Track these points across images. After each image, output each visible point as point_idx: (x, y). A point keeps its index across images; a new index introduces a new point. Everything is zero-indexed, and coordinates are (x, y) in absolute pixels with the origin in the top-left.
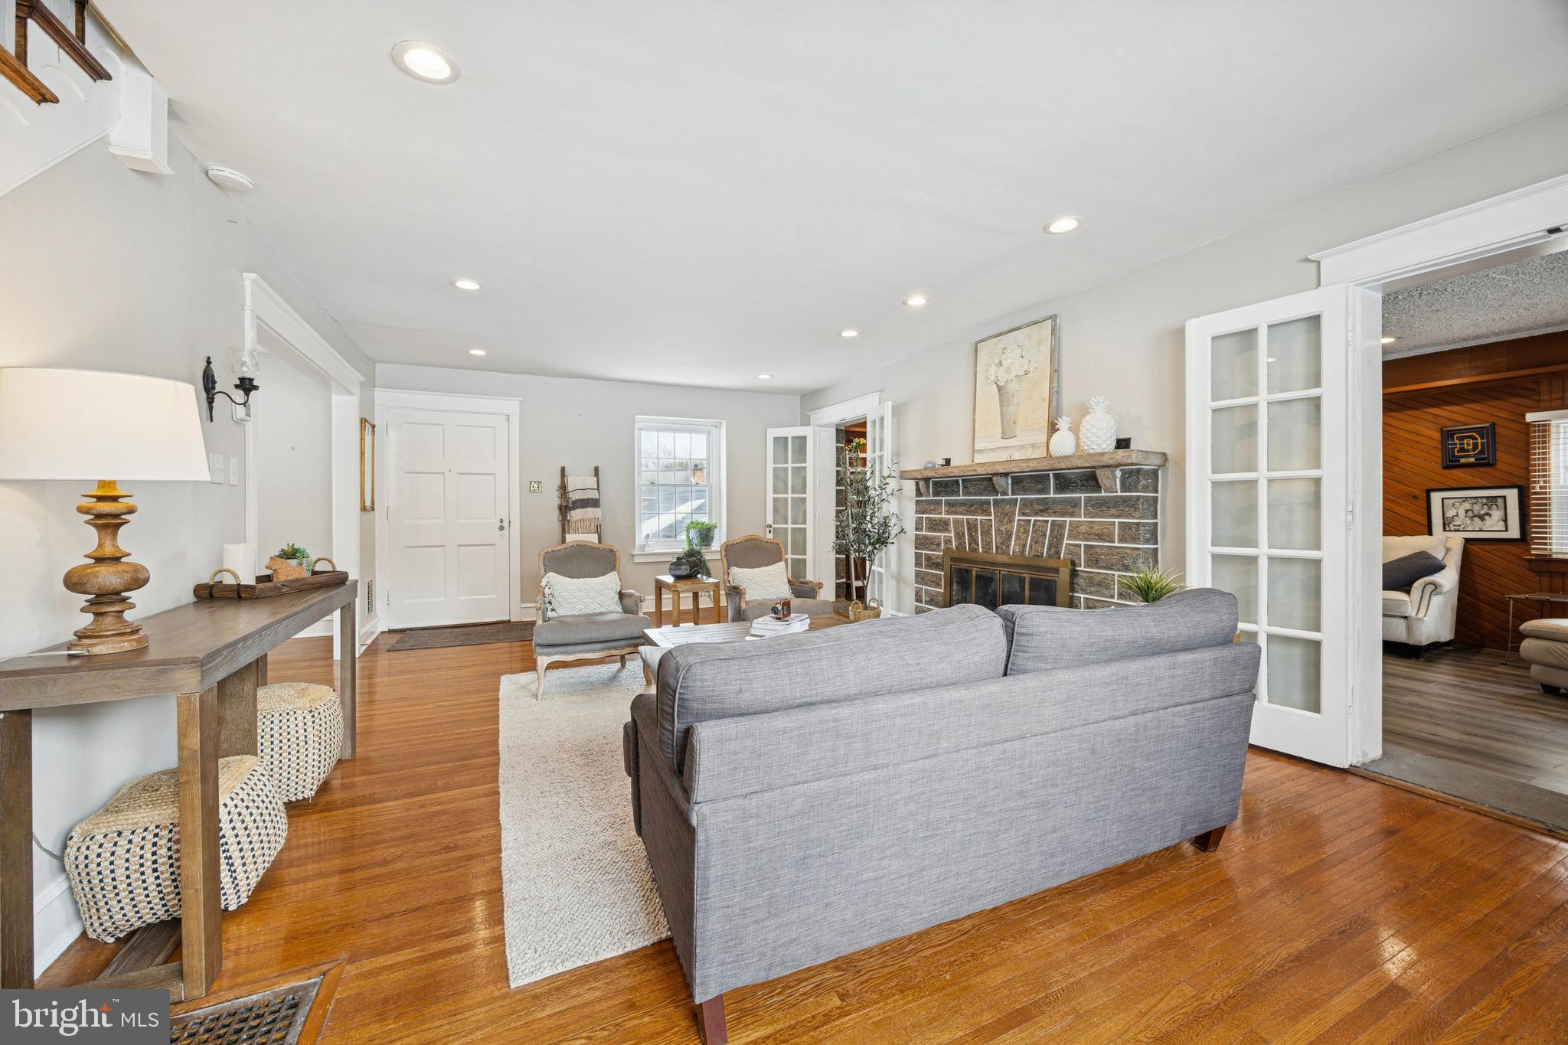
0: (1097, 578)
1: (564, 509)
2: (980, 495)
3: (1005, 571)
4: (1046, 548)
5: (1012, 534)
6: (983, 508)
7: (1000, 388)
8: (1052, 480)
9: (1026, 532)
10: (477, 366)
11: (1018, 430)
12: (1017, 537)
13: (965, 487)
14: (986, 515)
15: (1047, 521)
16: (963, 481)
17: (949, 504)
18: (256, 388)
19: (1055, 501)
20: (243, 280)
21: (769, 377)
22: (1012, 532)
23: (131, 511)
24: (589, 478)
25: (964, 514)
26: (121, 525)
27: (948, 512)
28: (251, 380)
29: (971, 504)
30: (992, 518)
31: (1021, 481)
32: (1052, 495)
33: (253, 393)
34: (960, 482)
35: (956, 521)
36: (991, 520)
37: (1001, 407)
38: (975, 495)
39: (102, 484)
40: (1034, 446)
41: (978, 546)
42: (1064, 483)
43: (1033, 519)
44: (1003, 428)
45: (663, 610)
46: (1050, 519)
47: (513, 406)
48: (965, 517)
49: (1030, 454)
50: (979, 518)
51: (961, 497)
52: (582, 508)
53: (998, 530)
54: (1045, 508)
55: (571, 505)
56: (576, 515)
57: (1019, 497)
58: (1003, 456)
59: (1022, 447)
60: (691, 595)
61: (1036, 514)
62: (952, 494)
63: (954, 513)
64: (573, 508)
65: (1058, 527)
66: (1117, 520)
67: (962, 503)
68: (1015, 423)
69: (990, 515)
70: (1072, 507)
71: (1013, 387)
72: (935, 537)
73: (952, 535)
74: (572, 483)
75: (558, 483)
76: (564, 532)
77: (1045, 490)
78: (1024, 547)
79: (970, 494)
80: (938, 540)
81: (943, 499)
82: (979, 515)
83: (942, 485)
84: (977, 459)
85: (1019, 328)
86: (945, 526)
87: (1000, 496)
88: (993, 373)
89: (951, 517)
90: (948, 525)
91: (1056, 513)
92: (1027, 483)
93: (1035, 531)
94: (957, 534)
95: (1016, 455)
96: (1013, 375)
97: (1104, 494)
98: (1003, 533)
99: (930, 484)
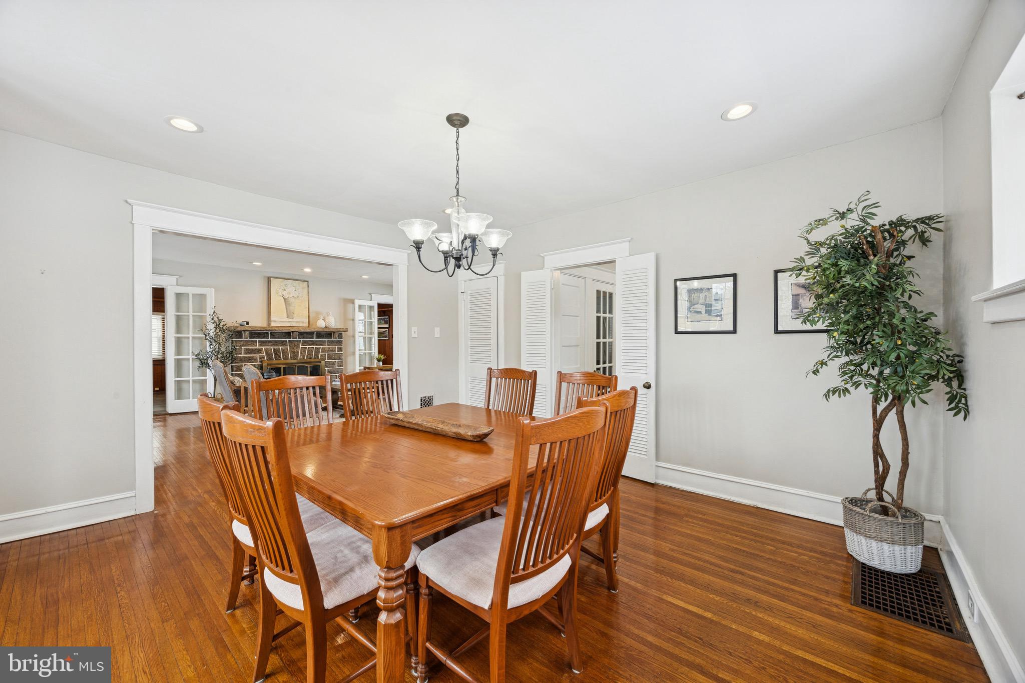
0: (331, 363)
2: (281, 338)
3: (297, 365)
4: (313, 356)
6: (283, 343)
7: (285, 299)
8: (314, 334)
9: (305, 351)
11: (295, 316)
12: (301, 353)
13: (271, 335)
16: (271, 333)
17: (259, 341)
19: (316, 341)
22: (298, 351)
27: (260, 345)
29: (276, 342)
31: (302, 334)
32: (315, 339)
34: (269, 333)
35: (267, 349)
36: (287, 348)
37: (286, 306)
38: (279, 338)
40: (303, 322)
41: (280, 358)
42: (319, 335)
43: (307, 347)
44: (287, 314)
46: (314, 347)
48: (272, 347)
49: (301, 325)
50: (280, 347)
51: (269, 339)
53: (291, 352)
54: (313, 343)
57: (301, 340)
58: (288, 324)
59: (297, 322)
61: (309, 345)
65: (317, 350)
66: (337, 346)
67: (269, 342)
68: (293, 313)
69: (287, 346)
70: (323, 343)
71: (292, 300)
72: (253, 357)
73: (265, 354)
77: (313, 337)
78: (304, 356)
79: (276, 338)
80: (255, 358)
81: (257, 340)
82: (280, 346)
83: (257, 334)
84: (273, 324)
85: (293, 280)
86: (259, 351)
87: (292, 339)
88: (281, 292)
89: (263, 347)
90: (261, 351)
91: (317, 345)
92: (305, 335)
93: (308, 351)
94: (268, 354)
95: (295, 325)
96: (291, 296)
97: (333, 339)
98: (294, 352)
99: (247, 333)
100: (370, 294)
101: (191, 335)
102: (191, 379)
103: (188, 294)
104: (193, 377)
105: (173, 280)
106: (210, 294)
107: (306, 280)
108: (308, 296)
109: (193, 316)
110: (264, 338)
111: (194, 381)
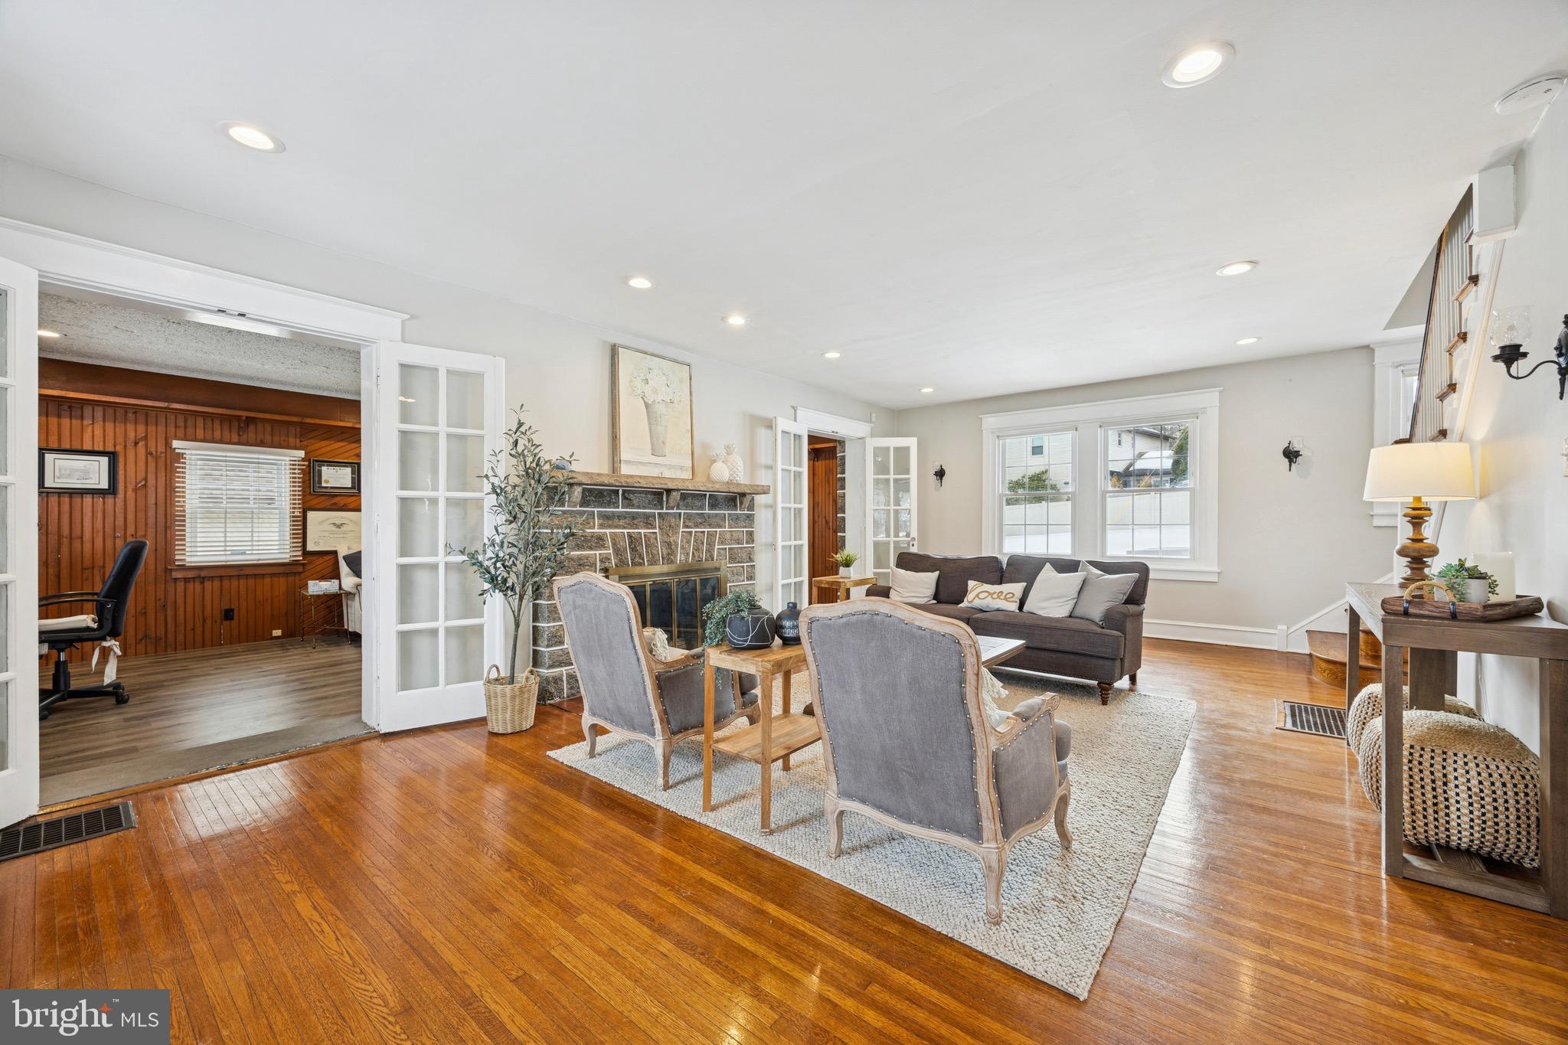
2: (644, 508)
4: (703, 554)
5: (677, 545)
6: (648, 521)
7: (647, 406)
8: (706, 499)
9: (689, 542)
11: (666, 450)
12: (683, 548)
13: (624, 498)
14: (649, 528)
15: (704, 532)
16: (624, 492)
17: (602, 516)
22: (678, 543)
25: (625, 528)
27: (601, 526)
29: (634, 517)
30: (657, 531)
31: (682, 498)
32: (707, 511)
34: (620, 493)
35: (614, 536)
36: (655, 533)
37: (650, 424)
38: (639, 507)
40: (682, 468)
41: (643, 559)
42: (715, 502)
43: (694, 530)
44: (652, 445)
46: (706, 530)
48: (626, 531)
49: (680, 475)
50: (642, 531)
51: (620, 509)
54: (705, 520)
58: (654, 472)
59: (671, 467)
61: (696, 526)
62: (609, 504)
63: (609, 527)
65: (711, 540)
66: (745, 530)
67: (620, 516)
68: (664, 443)
69: (655, 528)
72: (587, 557)
73: (611, 551)
77: (703, 507)
78: (688, 554)
79: (633, 506)
80: (591, 560)
81: (596, 510)
82: (642, 528)
83: (598, 494)
84: (625, 470)
85: (663, 358)
86: (600, 541)
87: (664, 511)
88: (638, 383)
89: (608, 531)
90: (603, 540)
91: (710, 525)
92: (689, 500)
93: (696, 541)
94: (618, 551)
95: (667, 474)
96: (659, 398)
97: (739, 512)
98: (669, 544)
99: (578, 490)
100: (793, 407)
101: (442, 494)
102: (441, 624)
103: (436, 370)
104: (447, 618)
105: (392, 323)
106: (495, 373)
107: (688, 361)
108: (691, 401)
109: (449, 435)
110: (609, 507)
111: (448, 630)
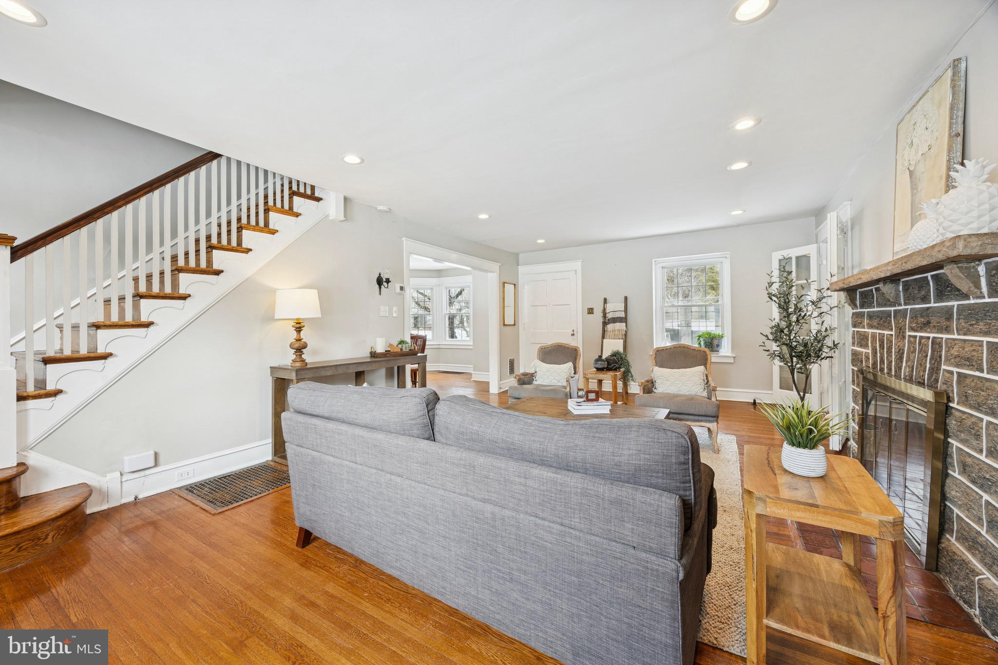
1: (605, 324)
4: (927, 372)
5: (903, 353)
6: (888, 320)
7: (911, 173)
8: (931, 283)
10: (543, 248)
13: (878, 297)
14: (889, 330)
15: (928, 338)
16: (876, 290)
17: (869, 316)
18: (390, 282)
19: (934, 312)
20: (403, 241)
21: (742, 212)
22: (903, 350)
23: (304, 327)
24: (620, 304)
25: (877, 328)
26: (301, 330)
27: (868, 326)
28: (389, 279)
29: (881, 316)
30: (893, 333)
31: (908, 288)
32: (932, 305)
33: (389, 284)
34: (874, 291)
35: (874, 336)
36: (892, 336)
37: (912, 196)
38: (883, 305)
39: (297, 319)
41: (885, 366)
43: (918, 335)
45: (602, 390)
46: (931, 335)
47: (577, 265)
48: (877, 332)
50: (885, 332)
51: (876, 309)
52: (614, 323)
53: (896, 348)
54: (927, 321)
55: (607, 321)
56: (610, 327)
57: (909, 307)
60: (596, 381)
61: (921, 328)
62: (870, 305)
63: (872, 327)
64: (608, 323)
65: (936, 347)
67: (876, 315)
69: (892, 330)
70: (947, 319)
71: (919, 170)
72: (860, 353)
73: (870, 352)
74: (610, 307)
75: (602, 309)
76: (603, 337)
81: (866, 310)
